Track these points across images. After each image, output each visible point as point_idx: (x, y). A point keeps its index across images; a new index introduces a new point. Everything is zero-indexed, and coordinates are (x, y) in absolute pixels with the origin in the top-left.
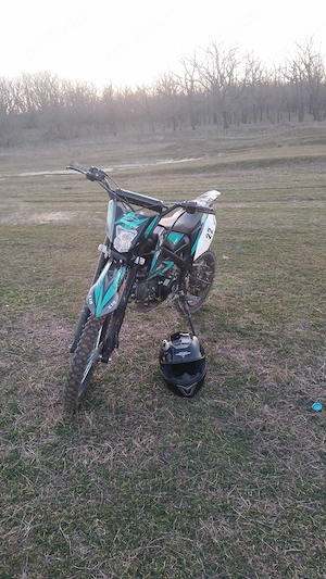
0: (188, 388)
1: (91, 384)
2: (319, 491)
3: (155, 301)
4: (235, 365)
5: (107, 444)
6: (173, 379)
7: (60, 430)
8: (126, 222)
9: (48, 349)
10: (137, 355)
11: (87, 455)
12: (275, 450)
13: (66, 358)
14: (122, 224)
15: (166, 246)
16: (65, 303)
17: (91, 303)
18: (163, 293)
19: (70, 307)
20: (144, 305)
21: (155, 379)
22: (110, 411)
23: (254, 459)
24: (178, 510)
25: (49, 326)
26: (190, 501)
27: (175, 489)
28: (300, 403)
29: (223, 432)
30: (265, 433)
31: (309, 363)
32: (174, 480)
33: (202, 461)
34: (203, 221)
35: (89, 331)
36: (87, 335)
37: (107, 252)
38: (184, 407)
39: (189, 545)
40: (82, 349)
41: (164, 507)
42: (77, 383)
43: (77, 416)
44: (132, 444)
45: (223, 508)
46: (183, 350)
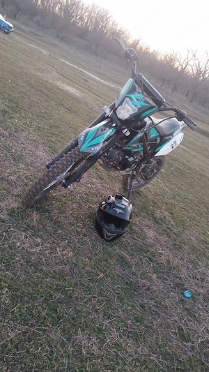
0: (109, 234)
1: (46, 197)
2: (169, 354)
3: (116, 167)
4: (145, 237)
5: (39, 240)
6: (103, 223)
7: (12, 213)
8: (134, 99)
9: (29, 160)
10: (84, 196)
11: (22, 240)
12: (150, 308)
13: (38, 171)
14: (131, 98)
15: (146, 135)
16: (53, 139)
17: (82, 139)
18: (124, 165)
19: (56, 144)
20: (107, 166)
21: (89, 217)
22: (51, 221)
23: (133, 306)
24: (66, 313)
25: (37, 147)
26: (78, 312)
27: (71, 297)
28: (178, 285)
29: (120, 276)
30: (148, 293)
31: (192, 262)
32: (73, 290)
33: (98, 288)
34: (174, 134)
35: (68, 158)
36: (66, 160)
37: (108, 112)
38: (101, 245)
39: (63, 344)
40: (57, 167)
41: (58, 306)
42: (41, 188)
43: (28, 211)
44: (56, 250)
45: (99, 329)
46: (120, 208)
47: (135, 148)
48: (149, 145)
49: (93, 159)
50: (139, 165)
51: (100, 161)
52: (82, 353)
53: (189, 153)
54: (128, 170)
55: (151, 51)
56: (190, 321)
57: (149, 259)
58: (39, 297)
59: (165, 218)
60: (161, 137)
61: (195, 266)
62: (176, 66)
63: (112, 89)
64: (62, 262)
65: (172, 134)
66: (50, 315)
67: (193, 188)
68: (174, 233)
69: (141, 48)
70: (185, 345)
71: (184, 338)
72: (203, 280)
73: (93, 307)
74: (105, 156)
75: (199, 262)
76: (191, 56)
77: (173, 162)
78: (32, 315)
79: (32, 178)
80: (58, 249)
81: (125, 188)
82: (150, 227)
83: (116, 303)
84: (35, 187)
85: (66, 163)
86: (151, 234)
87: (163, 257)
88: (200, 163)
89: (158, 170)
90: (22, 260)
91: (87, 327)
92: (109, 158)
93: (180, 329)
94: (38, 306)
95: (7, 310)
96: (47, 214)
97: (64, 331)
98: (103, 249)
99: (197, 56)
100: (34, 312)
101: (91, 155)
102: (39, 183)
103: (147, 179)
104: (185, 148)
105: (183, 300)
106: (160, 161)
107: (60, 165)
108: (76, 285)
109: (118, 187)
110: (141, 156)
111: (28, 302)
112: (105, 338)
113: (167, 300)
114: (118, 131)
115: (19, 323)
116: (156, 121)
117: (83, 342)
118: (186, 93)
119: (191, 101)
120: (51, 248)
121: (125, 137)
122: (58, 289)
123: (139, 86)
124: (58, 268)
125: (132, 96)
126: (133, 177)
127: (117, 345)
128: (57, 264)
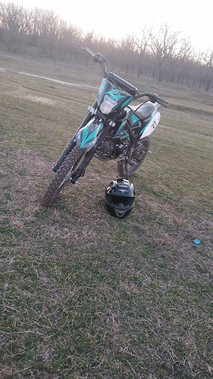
0: (121, 212)
3: (109, 157)
5: (66, 229)
6: (112, 204)
7: (37, 215)
10: (89, 189)
11: (53, 232)
12: (169, 257)
13: (43, 179)
17: (79, 138)
18: (116, 153)
20: (101, 158)
21: (99, 204)
22: (69, 214)
23: (155, 258)
24: (106, 273)
25: (34, 159)
26: (114, 270)
27: (106, 262)
28: (186, 237)
29: (138, 241)
30: (165, 247)
31: (195, 218)
32: (106, 257)
34: (152, 116)
37: (93, 111)
38: (116, 222)
40: (65, 167)
43: (49, 210)
44: (82, 233)
45: (134, 278)
46: (124, 188)
47: (122, 136)
48: (133, 130)
49: (90, 154)
52: (127, 295)
53: (169, 130)
54: (121, 156)
55: (106, 40)
56: (204, 259)
57: (159, 223)
58: (82, 267)
59: (163, 190)
60: (142, 121)
61: (198, 220)
62: (135, 49)
63: (79, 89)
64: (90, 241)
65: (150, 116)
66: (95, 276)
67: (181, 160)
68: (174, 200)
69: (96, 41)
70: (204, 276)
71: (202, 271)
72: (207, 229)
73: (125, 265)
74: (98, 150)
76: (147, 36)
78: (82, 279)
81: (122, 175)
82: (152, 200)
83: (142, 259)
86: (155, 205)
87: (169, 220)
88: (183, 137)
89: (146, 151)
90: (59, 246)
92: (102, 150)
93: (198, 266)
95: (62, 280)
96: (65, 210)
97: (109, 284)
98: (119, 225)
99: (153, 35)
100: (82, 277)
101: (88, 150)
104: (165, 127)
105: (194, 247)
106: (146, 142)
107: (66, 165)
108: (106, 254)
109: (115, 175)
110: (129, 142)
111: (76, 272)
112: (141, 282)
113: (181, 249)
114: (106, 125)
115: (74, 286)
116: (134, 108)
117: (126, 288)
118: (151, 74)
119: (159, 80)
120: (77, 233)
121: (112, 128)
122: (94, 259)
123: (113, 83)
124: (89, 245)
125: (109, 93)
126: (126, 161)
127: (151, 285)
128: (87, 243)
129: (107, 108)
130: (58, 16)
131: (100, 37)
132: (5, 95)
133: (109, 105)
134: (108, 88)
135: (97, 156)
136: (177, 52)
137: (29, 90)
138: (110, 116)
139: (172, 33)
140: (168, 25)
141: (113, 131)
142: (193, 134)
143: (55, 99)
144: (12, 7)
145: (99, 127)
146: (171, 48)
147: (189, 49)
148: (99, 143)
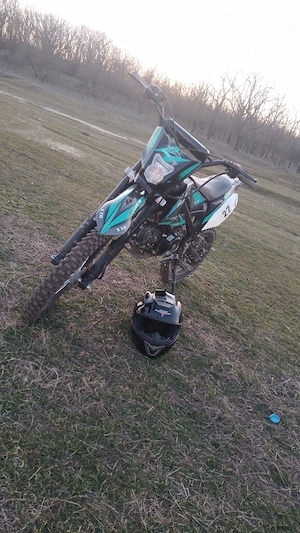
0: (154, 348)
1: (55, 307)
2: (263, 508)
3: (150, 252)
4: (203, 345)
5: (55, 370)
6: (142, 333)
7: (9, 336)
8: (167, 154)
9: (22, 256)
10: (110, 297)
11: (28, 372)
12: (227, 446)
13: (39, 270)
14: (162, 154)
15: (187, 202)
16: (53, 222)
18: (162, 247)
20: (135, 251)
21: (121, 327)
22: (67, 339)
23: (202, 447)
24: (110, 471)
25: (31, 235)
26: (126, 466)
27: (112, 446)
28: (259, 408)
29: (177, 406)
30: (220, 424)
31: (273, 373)
32: (114, 436)
33: (149, 427)
34: (226, 197)
35: (84, 246)
36: (81, 249)
37: (133, 176)
38: (143, 365)
39: (112, 517)
40: (70, 261)
41: (96, 462)
42: (49, 294)
43: (32, 329)
44: (81, 381)
45: (159, 487)
46: (164, 308)
47: (175, 222)
48: (193, 215)
49: (118, 244)
50: (182, 244)
51: (128, 246)
52: (141, 525)
53: (244, 220)
54: (167, 253)
55: (172, 84)
56: (284, 456)
57: (214, 375)
58: (67, 452)
59: (226, 314)
60: (209, 202)
61: (279, 377)
62: (208, 103)
63: (124, 143)
64: (93, 397)
65: (222, 197)
66: (88, 477)
67: (258, 268)
68: (243, 335)
69: (157, 82)
70: (283, 492)
71: (280, 482)
72: (292, 396)
73: (147, 456)
74: (133, 238)
75: (284, 372)
76: (227, 86)
77: (224, 235)
78: (61, 480)
79: (31, 281)
80: (84, 379)
81: (165, 280)
82: (208, 331)
83: (179, 446)
84: (40, 294)
85: (81, 254)
86: (211, 340)
87: (232, 371)
88: (262, 232)
89: (208, 249)
90: (34, 402)
91: (142, 486)
92: (139, 239)
93: (273, 470)
94: (67, 466)
95: (24, 479)
96: (62, 331)
97: (110, 497)
98: (148, 370)
99: (236, 86)
100: (63, 475)
101: (116, 238)
102: (46, 287)
103: (194, 264)
105: (269, 428)
106: (210, 236)
107: (73, 258)
108: (117, 428)
109: (155, 279)
110: (183, 232)
111: (53, 462)
112: (170, 498)
113: (248, 431)
114: (150, 201)
115: (44, 495)
116: (200, 181)
117: (141, 509)
118: (227, 138)
119: (236, 149)
120: (73, 379)
121: (160, 208)
122: (92, 438)
123: (172, 136)
124: (87, 407)
125: (163, 150)
126: (176, 262)
127: (189, 505)
128: (86, 400)
129: (157, 174)
130: (111, 42)
131: (164, 77)
132: (11, 134)
133: (160, 171)
134: (162, 143)
135: (130, 248)
136: (265, 114)
137: (51, 133)
138: (160, 188)
139: (262, 88)
140: (258, 77)
141: (160, 213)
142: (276, 230)
143: (85, 151)
144: (51, 21)
145: (138, 203)
146: (257, 108)
147: (281, 113)
148: (134, 228)
